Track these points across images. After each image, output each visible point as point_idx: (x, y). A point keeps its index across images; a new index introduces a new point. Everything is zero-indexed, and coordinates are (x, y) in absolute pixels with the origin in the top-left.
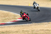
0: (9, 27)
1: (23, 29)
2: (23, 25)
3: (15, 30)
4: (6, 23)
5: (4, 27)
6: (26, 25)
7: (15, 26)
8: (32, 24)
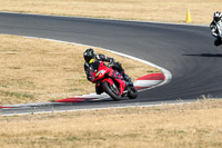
0: (101, 114)
1: (162, 122)
2: (161, 105)
3: (126, 129)
4: (85, 96)
5: (79, 114)
6: (172, 104)
7: (126, 111)
8: (198, 102)
